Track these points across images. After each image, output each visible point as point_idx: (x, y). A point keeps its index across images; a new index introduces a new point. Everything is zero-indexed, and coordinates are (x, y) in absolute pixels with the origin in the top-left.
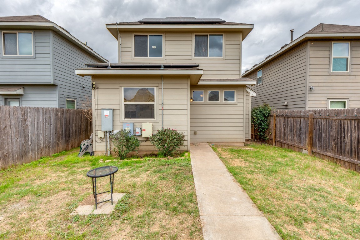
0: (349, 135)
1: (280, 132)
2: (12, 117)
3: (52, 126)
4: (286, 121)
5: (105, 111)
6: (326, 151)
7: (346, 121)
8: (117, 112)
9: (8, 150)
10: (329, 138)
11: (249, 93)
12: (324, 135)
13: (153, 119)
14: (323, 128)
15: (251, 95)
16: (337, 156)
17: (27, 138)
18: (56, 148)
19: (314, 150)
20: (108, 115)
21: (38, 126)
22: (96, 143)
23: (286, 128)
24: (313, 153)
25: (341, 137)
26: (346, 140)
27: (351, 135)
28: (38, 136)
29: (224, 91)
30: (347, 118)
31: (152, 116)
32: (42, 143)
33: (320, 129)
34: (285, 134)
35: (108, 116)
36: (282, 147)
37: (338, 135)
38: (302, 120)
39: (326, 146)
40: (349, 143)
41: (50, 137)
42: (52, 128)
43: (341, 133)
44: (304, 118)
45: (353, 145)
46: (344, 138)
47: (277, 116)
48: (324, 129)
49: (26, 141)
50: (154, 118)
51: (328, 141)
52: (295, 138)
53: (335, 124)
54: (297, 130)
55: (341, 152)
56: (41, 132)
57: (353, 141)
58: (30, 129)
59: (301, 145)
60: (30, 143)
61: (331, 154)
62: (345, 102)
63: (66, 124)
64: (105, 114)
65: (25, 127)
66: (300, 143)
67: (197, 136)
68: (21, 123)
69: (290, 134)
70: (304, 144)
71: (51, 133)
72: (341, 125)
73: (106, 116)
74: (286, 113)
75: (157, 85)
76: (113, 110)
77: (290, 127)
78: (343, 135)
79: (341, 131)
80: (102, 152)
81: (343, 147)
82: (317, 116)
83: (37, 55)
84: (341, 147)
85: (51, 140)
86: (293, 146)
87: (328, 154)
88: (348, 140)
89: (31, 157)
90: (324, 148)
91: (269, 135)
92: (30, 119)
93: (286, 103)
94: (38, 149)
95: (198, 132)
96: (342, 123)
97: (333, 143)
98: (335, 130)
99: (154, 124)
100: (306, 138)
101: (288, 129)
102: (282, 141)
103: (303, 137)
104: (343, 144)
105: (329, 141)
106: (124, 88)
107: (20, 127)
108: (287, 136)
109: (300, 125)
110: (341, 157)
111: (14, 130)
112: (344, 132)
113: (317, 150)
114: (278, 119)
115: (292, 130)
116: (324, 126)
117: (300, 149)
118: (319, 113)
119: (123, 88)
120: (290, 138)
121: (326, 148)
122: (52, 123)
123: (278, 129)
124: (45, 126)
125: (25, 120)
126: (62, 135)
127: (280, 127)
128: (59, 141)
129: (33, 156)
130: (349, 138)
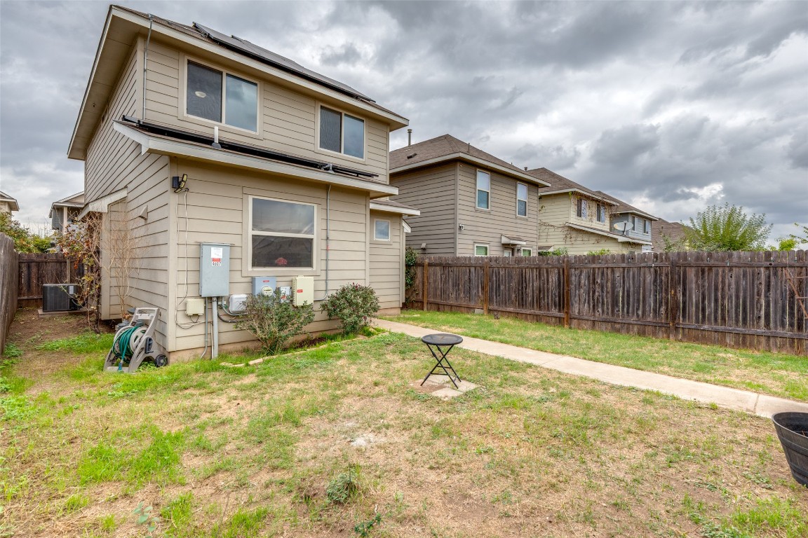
0: (531, 284)
1: (436, 289)
4: (446, 272)
5: (213, 249)
6: (506, 306)
7: (527, 270)
8: (235, 253)
10: (509, 290)
12: (502, 287)
13: (309, 269)
14: (501, 278)
15: (405, 231)
16: (518, 310)
19: (491, 307)
20: (221, 257)
22: (179, 329)
23: (446, 282)
24: (490, 311)
25: (522, 288)
26: (527, 290)
27: (533, 284)
30: (530, 266)
33: (498, 280)
34: (444, 291)
35: (219, 260)
36: (438, 310)
37: (519, 285)
38: (473, 269)
39: (505, 301)
40: (530, 294)
43: (522, 283)
44: (475, 267)
45: (535, 294)
46: (526, 289)
47: (430, 265)
48: (502, 280)
50: (311, 265)
51: (507, 294)
52: (462, 295)
53: (515, 274)
54: (464, 284)
55: (523, 305)
57: (535, 292)
59: (472, 304)
61: (511, 309)
62: (486, 248)
64: (213, 256)
66: (470, 301)
69: (453, 290)
70: (475, 301)
72: (522, 274)
73: (214, 260)
74: (446, 261)
75: (319, 201)
77: (453, 280)
78: (524, 285)
79: (522, 281)
80: (193, 352)
81: (524, 299)
82: (493, 264)
84: (522, 298)
86: (459, 307)
87: (508, 309)
88: (529, 291)
90: (502, 303)
91: (414, 294)
93: (424, 245)
96: (524, 271)
97: (513, 295)
98: (516, 281)
100: (478, 293)
101: (450, 283)
102: (438, 301)
103: (474, 292)
104: (524, 295)
105: (509, 294)
106: (253, 199)
108: (448, 293)
109: (470, 276)
110: (523, 311)
112: (526, 282)
113: (495, 307)
114: (431, 269)
115: (456, 285)
116: (502, 276)
117: (470, 309)
118: (496, 261)
119: (250, 199)
120: (454, 296)
121: (506, 303)
123: (432, 285)
127: (435, 281)
130: (531, 288)
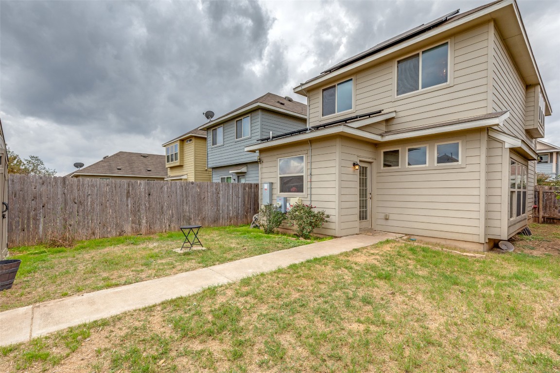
2: (209, 191)
3: (240, 199)
5: (265, 185)
8: (274, 186)
9: (205, 215)
11: (502, 142)
13: (302, 194)
17: (219, 207)
18: (245, 220)
21: (228, 198)
28: (228, 206)
29: (436, 145)
31: (300, 189)
32: (231, 213)
41: (239, 209)
42: (240, 201)
49: (218, 210)
50: (303, 192)
56: (231, 203)
58: (221, 200)
60: (221, 212)
63: (254, 198)
64: (265, 187)
65: (218, 198)
67: (390, 223)
68: (215, 195)
71: (240, 205)
73: (266, 189)
75: (306, 152)
76: (272, 183)
83: (253, 135)
85: (240, 212)
89: (222, 223)
92: (221, 192)
94: (227, 218)
95: (391, 217)
99: (303, 199)
107: (214, 198)
111: (209, 200)
119: (279, 160)
122: (240, 196)
124: (233, 199)
125: (218, 193)
126: (250, 209)
128: (247, 213)
129: (224, 223)
